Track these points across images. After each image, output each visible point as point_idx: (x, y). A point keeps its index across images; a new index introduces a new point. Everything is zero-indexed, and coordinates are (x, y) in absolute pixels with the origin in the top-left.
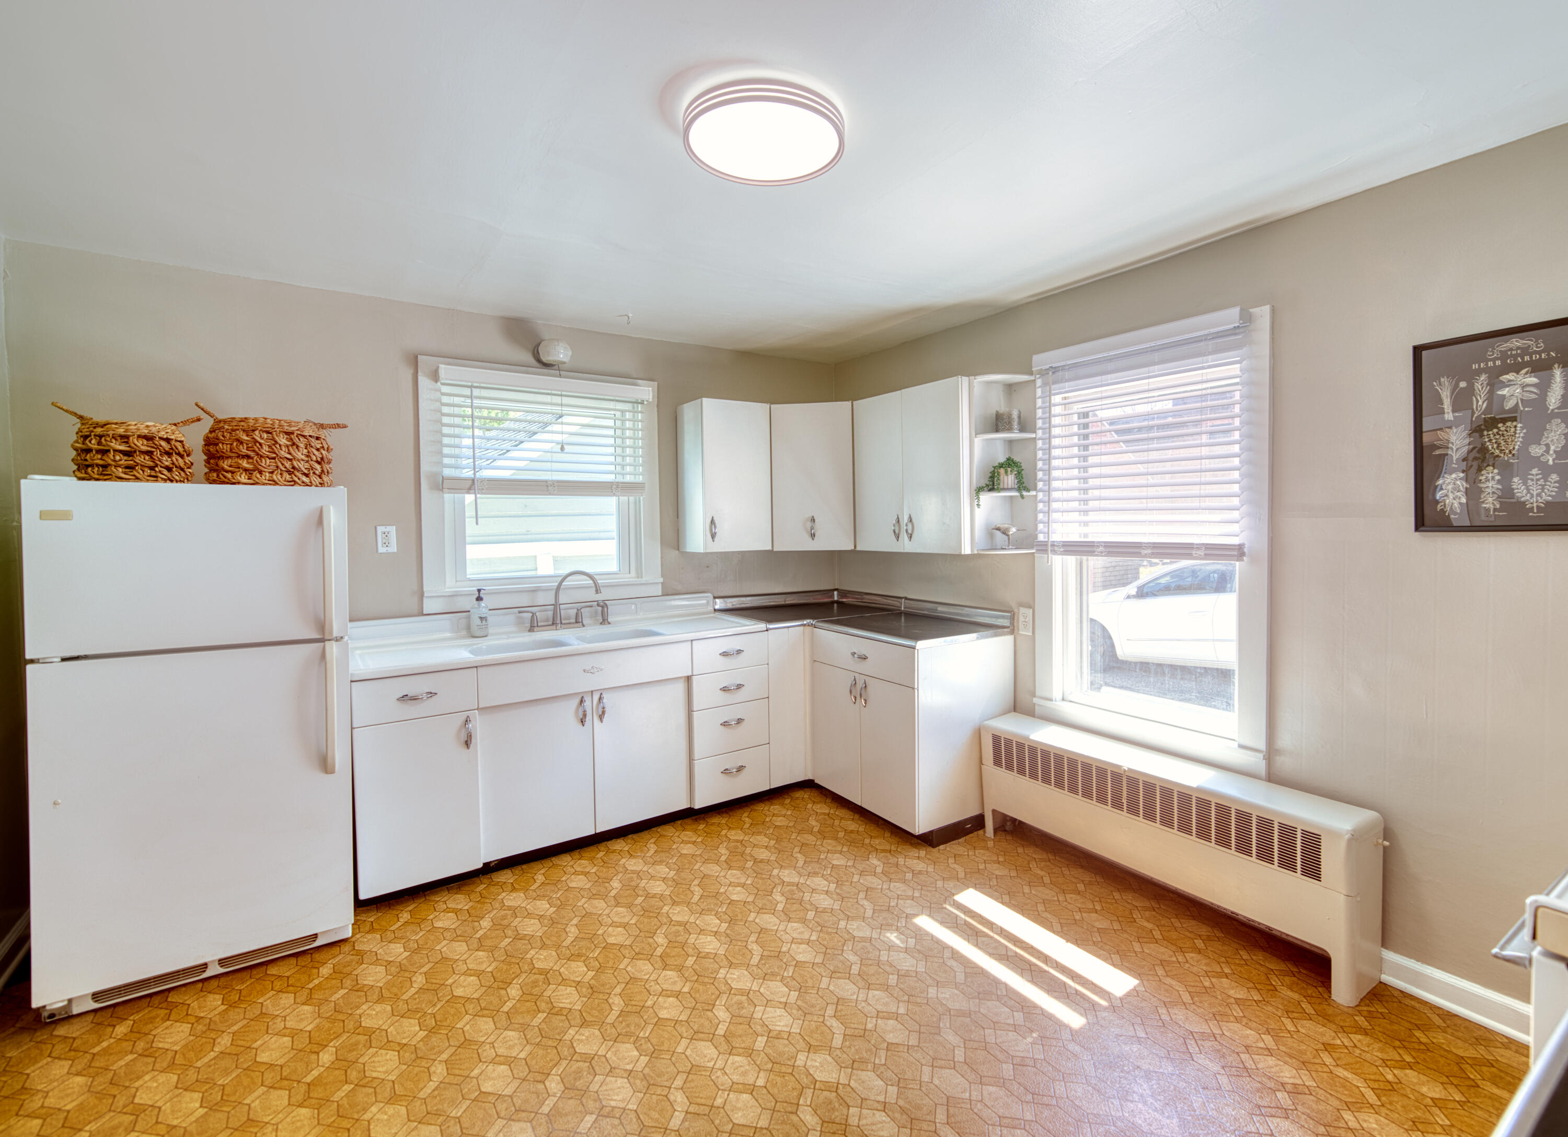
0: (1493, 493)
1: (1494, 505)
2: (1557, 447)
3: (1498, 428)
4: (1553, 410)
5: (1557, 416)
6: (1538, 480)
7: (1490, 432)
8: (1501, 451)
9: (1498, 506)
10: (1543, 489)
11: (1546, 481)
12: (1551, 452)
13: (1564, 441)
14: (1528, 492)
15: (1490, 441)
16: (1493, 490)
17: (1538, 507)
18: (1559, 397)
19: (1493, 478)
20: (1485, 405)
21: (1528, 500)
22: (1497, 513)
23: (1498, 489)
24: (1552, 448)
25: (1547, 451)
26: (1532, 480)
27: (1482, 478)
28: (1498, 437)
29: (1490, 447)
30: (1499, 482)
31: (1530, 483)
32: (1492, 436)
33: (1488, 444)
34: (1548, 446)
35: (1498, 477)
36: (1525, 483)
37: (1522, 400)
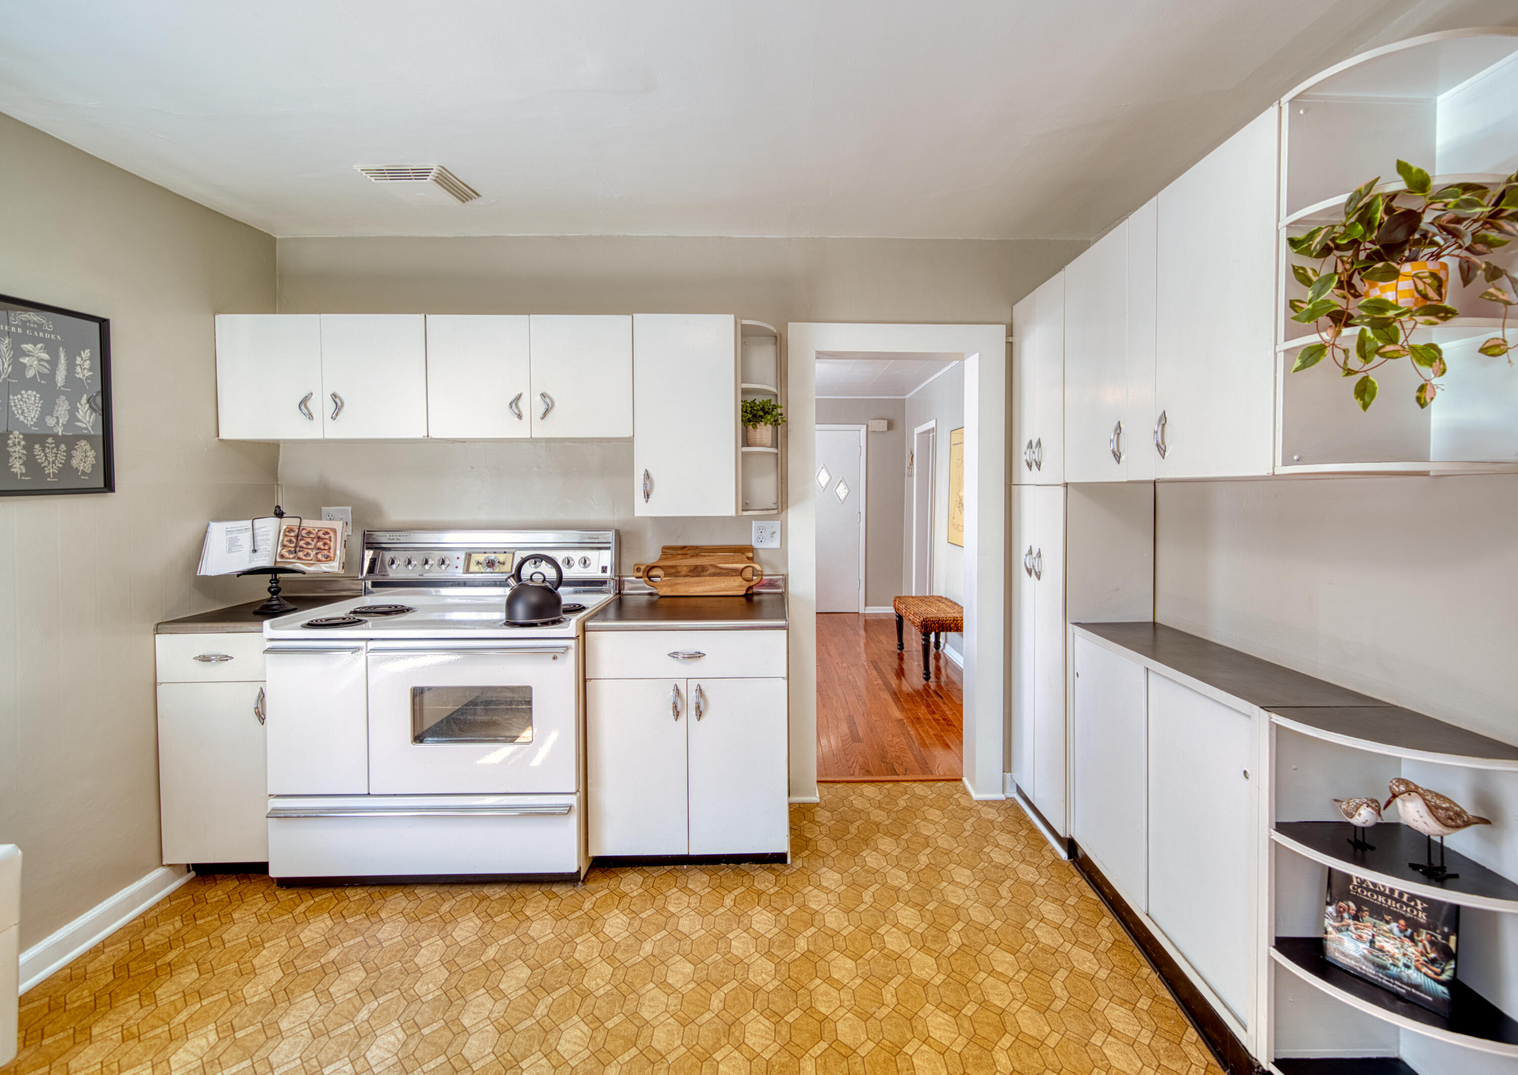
0: (20, 458)
1: (21, 470)
2: (64, 421)
3: (22, 395)
4: (60, 387)
5: (63, 393)
6: (53, 448)
7: (15, 398)
8: (25, 417)
9: (24, 471)
10: (56, 457)
11: (58, 450)
12: (60, 425)
13: (68, 417)
14: (46, 459)
15: (16, 405)
16: (20, 455)
17: (53, 472)
18: (64, 377)
19: (19, 443)
20: (10, 369)
21: (46, 467)
22: (23, 478)
23: (23, 454)
24: (61, 421)
25: (58, 423)
26: (49, 448)
27: (10, 442)
28: (21, 403)
29: (16, 412)
30: (24, 447)
31: (47, 450)
32: (17, 401)
33: (14, 408)
34: (57, 418)
35: (23, 443)
36: (44, 451)
37: (39, 372)
